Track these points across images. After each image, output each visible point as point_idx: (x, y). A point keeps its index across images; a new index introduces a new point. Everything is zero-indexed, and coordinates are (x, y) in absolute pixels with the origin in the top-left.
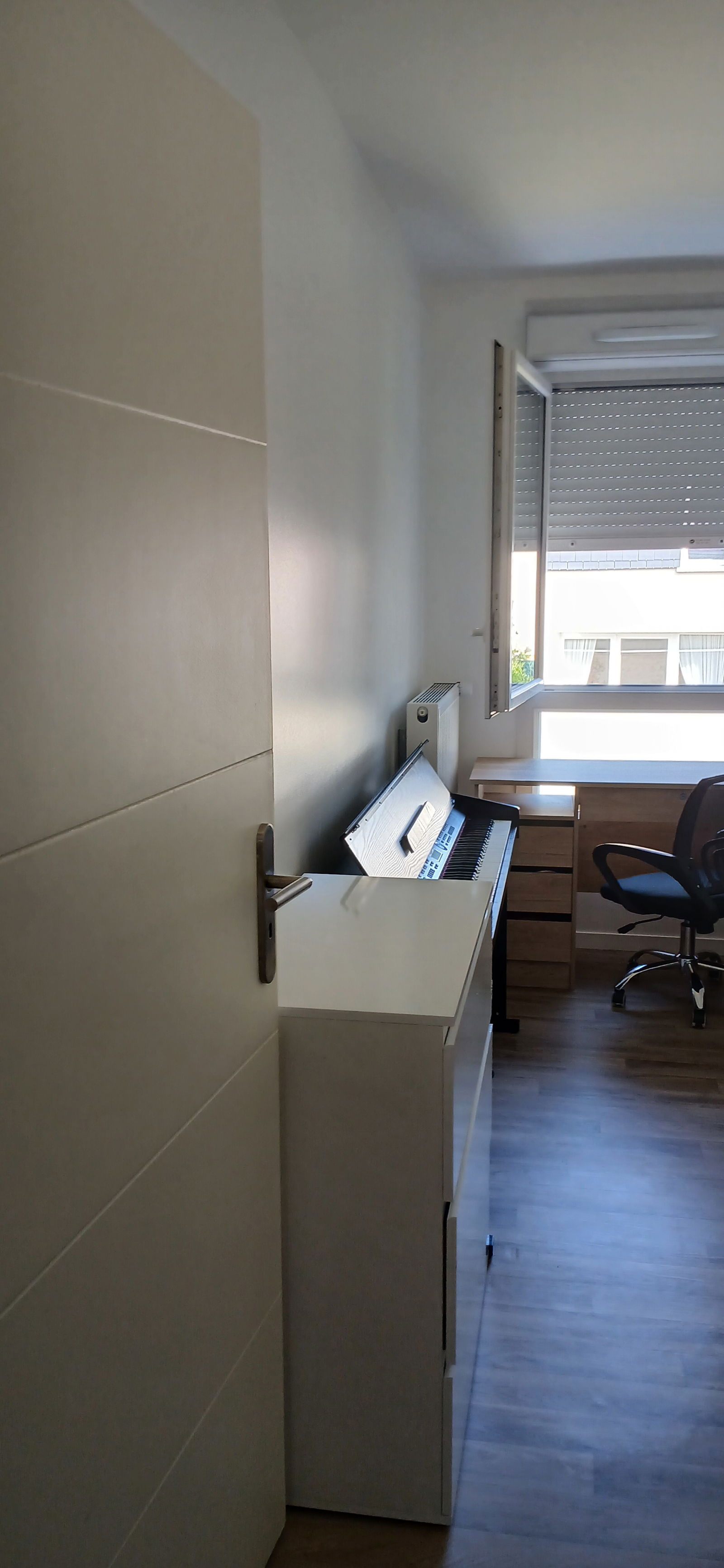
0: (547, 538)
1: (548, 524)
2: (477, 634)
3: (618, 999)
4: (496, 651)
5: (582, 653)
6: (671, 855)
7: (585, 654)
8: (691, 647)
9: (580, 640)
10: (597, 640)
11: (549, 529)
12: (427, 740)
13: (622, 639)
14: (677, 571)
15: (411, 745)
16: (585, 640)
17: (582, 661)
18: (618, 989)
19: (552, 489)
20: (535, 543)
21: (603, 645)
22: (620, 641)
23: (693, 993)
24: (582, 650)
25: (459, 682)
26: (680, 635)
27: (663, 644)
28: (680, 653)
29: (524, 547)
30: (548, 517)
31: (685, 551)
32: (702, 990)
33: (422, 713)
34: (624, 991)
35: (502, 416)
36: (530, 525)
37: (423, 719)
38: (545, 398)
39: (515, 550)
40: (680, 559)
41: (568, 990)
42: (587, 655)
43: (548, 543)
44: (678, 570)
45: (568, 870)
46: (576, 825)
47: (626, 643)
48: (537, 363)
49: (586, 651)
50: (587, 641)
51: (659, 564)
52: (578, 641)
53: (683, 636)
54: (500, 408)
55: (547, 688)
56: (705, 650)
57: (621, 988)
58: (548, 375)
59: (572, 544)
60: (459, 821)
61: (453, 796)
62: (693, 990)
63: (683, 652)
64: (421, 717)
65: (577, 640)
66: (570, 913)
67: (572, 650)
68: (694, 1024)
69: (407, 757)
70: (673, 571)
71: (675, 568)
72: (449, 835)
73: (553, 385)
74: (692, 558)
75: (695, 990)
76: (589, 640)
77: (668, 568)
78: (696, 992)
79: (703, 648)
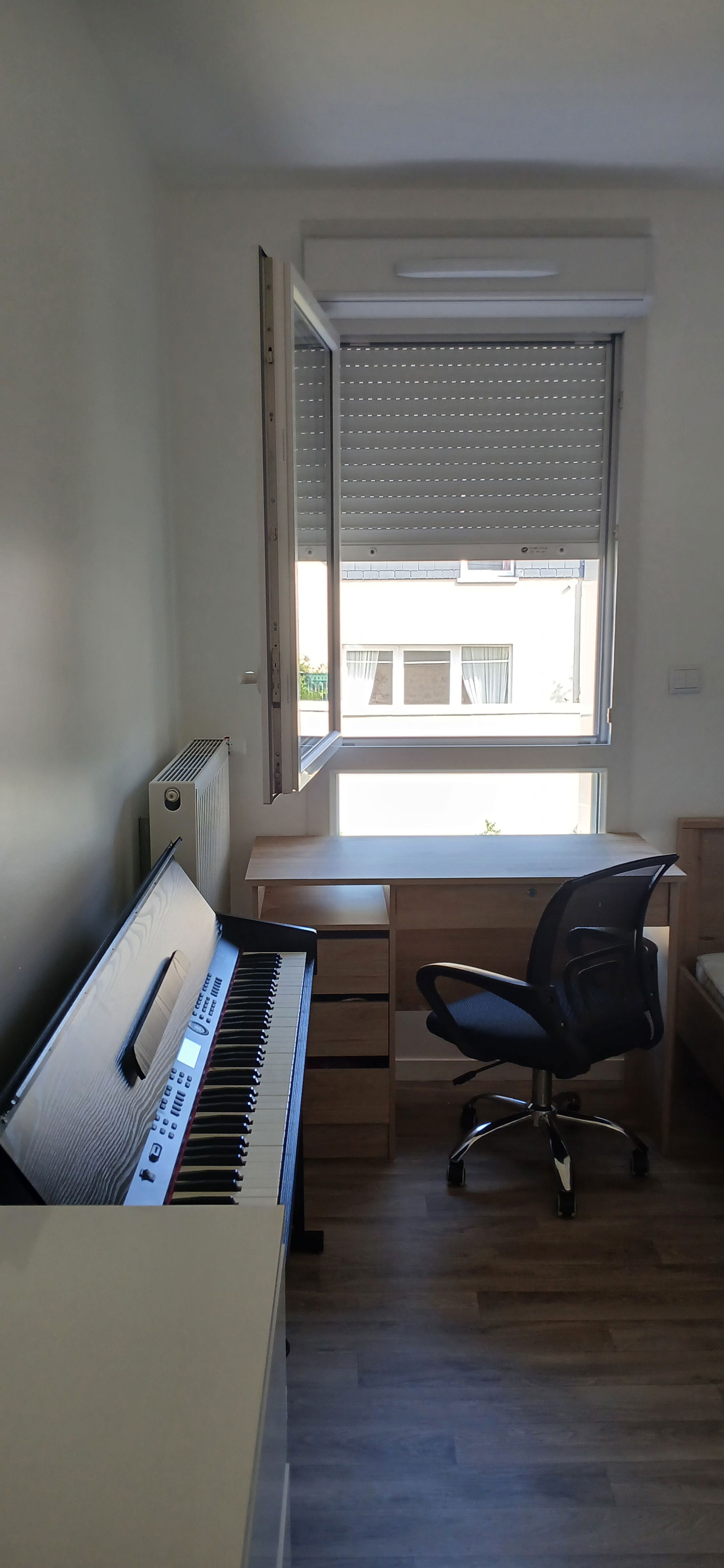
0: (340, 543)
1: (340, 524)
2: (248, 681)
3: (455, 1177)
4: (277, 705)
5: (365, 664)
6: (523, 984)
7: (368, 665)
8: (473, 659)
9: (362, 652)
10: (380, 652)
11: (342, 533)
12: (179, 838)
13: (404, 651)
14: (458, 582)
15: (157, 847)
16: (368, 652)
17: (365, 677)
18: (454, 1161)
19: (343, 478)
20: (324, 550)
21: (386, 656)
22: (403, 652)
23: (556, 1163)
24: (365, 662)
25: (228, 738)
26: (462, 647)
27: (446, 655)
28: (462, 664)
29: (309, 556)
30: (340, 516)
31: (464, 564)
32: (567, 1160)
33: (171, 796)
34: (463, 1161)
35: (273, 360)
36: (317, 526)
37: (173, 805)
38: (331, 352)
39: (299, 560)
40: (460, 570)
41: (386, 1161)
42: (370, 666)
43: (342, 549)
44: (459, 580)
45: (384, 997)
46: (392, 935)
47: (408, 655)
48: (324, 303)
49: (369, 662)
50: (369, 653)
51: (439, 574)
52: (361, 653)
53: (467, 649)
54: (270, 349)
55: (346, 741)
56: (486, 662)
57: (459, 1159)
58: (335, 323)
59: (372, 552)
60: (230, 959)
61: (220, 918)
62: (556, 1159)
63: (465, 664)
64: (170, 802)
65: (359, 652)
66: (387, 1055)
67: (354, 662)
68: (560, 1213)
69: (152, 865)
70: (452, 583)
71: (455, 578)
72: (212, 998)
73: (342, 337)
74: (472, 569)
75: (558, 1160)
76: (371, 652)
77: (448, 579)
78: (560, 1163)
79: (485, 660)
